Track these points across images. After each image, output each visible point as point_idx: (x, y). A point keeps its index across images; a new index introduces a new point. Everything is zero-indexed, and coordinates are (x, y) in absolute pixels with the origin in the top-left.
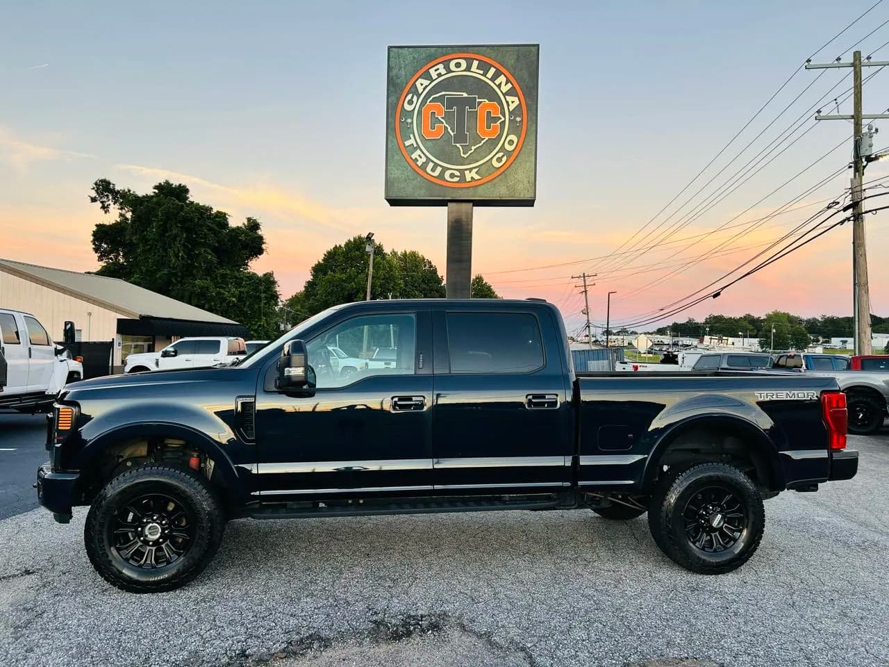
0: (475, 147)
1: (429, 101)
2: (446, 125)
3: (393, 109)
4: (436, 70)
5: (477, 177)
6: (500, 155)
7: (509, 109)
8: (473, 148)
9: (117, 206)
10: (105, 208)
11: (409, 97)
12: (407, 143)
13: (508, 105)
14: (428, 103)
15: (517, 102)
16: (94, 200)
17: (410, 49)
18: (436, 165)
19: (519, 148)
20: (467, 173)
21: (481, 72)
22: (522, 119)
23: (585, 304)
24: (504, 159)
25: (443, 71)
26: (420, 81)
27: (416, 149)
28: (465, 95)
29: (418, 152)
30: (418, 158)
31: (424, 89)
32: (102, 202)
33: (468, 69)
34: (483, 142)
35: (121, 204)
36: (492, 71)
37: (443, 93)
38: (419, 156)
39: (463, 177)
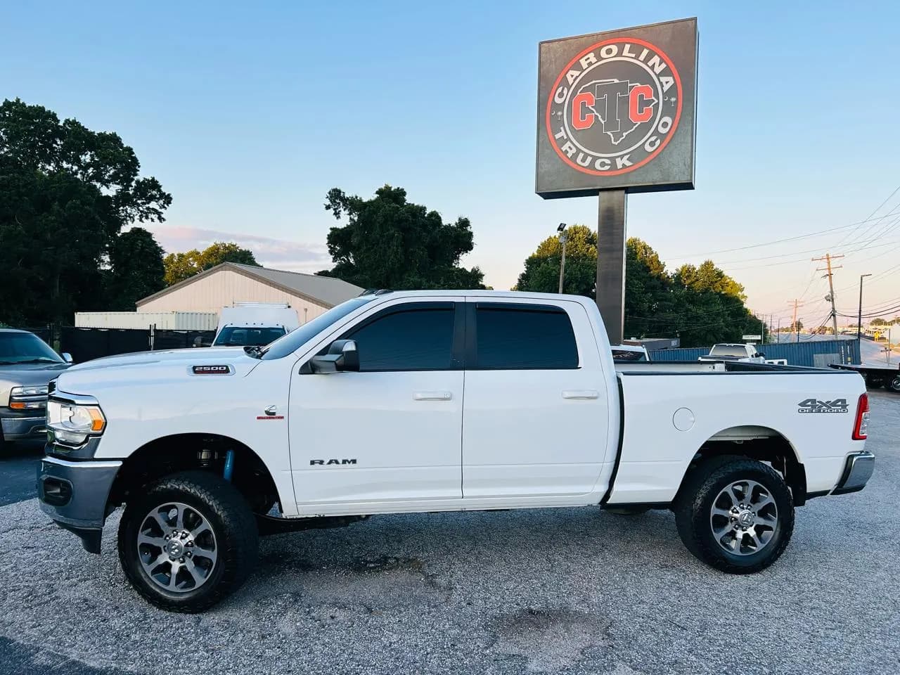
0: (627, 133)
1: (579, 91)
2: (597, 114)
3: (544, 103)
4: (586, 60)
5: (628, 164)
6: (653, 139)
7: (662, 90)
8: (625, 134)
9: (347, 212)
10: (337, 214)
11: (560, 90)
12: (558, 136)
13: (662, 86)
14: (578, 93)
15: (672, 82)
16: (328, 207)
17: (561, 42)
18: (586, 155)
19: (674, 129)
20: (618, 160)
21: (633, 55)
22: (677, 99)
23: (829, 290)
24: (658, 142)
25: (593, 60)
26: (571, 72)
27: (566, 141)
28: (616, 81)
29: (569, 144)
30: (568, 150)
31: (575, 80)
32: (334, 209)
33: (620, 54)
34: (634, 127)
35: (350, 209)
36: (645, 52)
37: (594, 82)
38: (570, 147)
39: (614, 164)
